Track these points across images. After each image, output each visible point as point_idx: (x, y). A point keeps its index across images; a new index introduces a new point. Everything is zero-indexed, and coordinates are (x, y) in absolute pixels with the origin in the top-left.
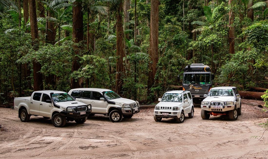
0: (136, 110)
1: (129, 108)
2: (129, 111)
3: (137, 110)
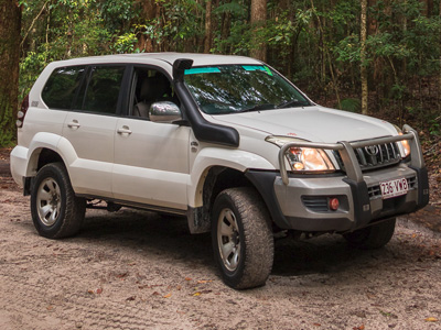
0: (396, 192)
1: (336, 173)
2: (332, 197)
3: (402, 192)
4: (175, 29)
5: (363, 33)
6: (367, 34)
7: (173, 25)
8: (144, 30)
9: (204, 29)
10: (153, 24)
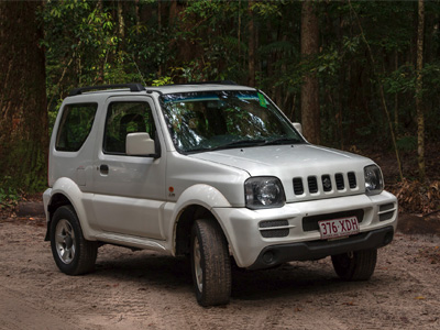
4: (215, 70)
5: (420, 62)
6: (424, 61)
7: (213, 66)
8: (181, 72)
9: (247, 69)
10: (191, 66)
